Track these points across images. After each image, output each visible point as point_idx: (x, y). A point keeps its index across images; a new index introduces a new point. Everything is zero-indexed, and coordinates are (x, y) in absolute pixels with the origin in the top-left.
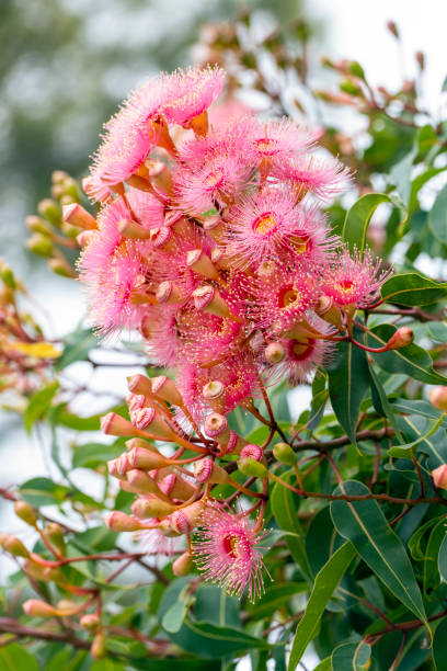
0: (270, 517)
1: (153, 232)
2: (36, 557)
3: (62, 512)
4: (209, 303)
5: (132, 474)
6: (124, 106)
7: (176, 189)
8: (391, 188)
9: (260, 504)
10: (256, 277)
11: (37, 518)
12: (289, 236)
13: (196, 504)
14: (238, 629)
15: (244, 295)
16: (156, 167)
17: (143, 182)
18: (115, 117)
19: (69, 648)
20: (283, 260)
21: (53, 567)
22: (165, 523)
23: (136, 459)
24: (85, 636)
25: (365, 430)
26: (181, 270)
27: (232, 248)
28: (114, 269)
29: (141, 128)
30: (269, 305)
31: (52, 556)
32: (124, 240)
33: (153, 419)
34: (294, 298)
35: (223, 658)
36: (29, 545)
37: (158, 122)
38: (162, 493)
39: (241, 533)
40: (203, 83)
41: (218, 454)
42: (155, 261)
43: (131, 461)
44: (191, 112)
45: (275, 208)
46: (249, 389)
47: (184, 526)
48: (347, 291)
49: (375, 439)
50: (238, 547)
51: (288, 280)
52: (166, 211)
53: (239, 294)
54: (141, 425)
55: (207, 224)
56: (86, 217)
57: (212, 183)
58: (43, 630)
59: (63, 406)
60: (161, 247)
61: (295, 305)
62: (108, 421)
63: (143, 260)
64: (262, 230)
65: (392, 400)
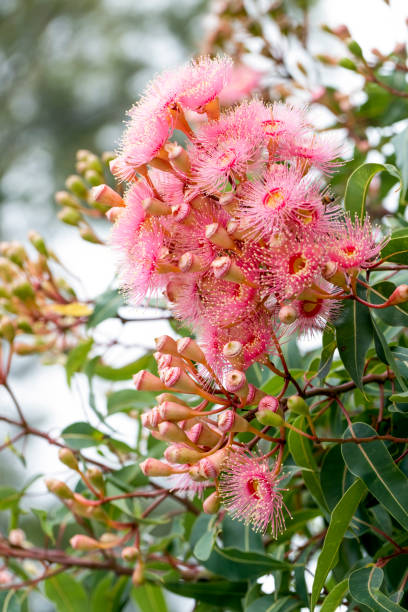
0: (287, 454)
1: (174, 209)
2: (79, 497)
3: (100, 453)
4: (227, 273)
5: (163, 426)
6: (145, 95)
7: (193, 170)
8: (385, 140)
9: (278, 448)
10: (267, 247)
11: (78, 460)
12: (296, 209)
13: (221, 451)
14: (261, 552)
15: (257, 264)
16: (175, 150)
17: (163, 163)
18: (136, 105)
19: (111, 574)
20: (291, 231)
21: (95, 506)
22: (194, 469)
23: (166, 412)
24: (125, 565)
25: (370, 374)
26: (201, 242)
27: (246, 223)
28: (140, 243)
29: (160, 116)
30: (280, 272)
31: (93, 496)
32: (148, 216)
33: (179, 377)
34: (303, 265)
35: (249, 581)
36: (72, 485)
37: (175, 109)
38: (189, 441)
39: (262, 476)
40: (214, 72)
41: (238, 406)
42: (177, 234)
43: (162, 414)
44: (205, 99)
45: (283, 183)
46: (264, 347)
47: (211, 471)
48: (350, 257)
49: (379, 382)
50: (260, 488)
51: (297, 248)
52: (185, 188)
53: (254, 262)
54: (169, 383)
55: (222, 200)
56: (114, 197)
57: (225, 163)
58: (87, 560)
59: (98, 359)
60: (181, 222)
61: (304, 272)
62: (140, 378)
63: (166, 233)
64: (272, 205)
65: (393, 349)
